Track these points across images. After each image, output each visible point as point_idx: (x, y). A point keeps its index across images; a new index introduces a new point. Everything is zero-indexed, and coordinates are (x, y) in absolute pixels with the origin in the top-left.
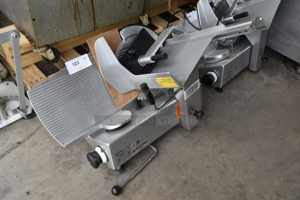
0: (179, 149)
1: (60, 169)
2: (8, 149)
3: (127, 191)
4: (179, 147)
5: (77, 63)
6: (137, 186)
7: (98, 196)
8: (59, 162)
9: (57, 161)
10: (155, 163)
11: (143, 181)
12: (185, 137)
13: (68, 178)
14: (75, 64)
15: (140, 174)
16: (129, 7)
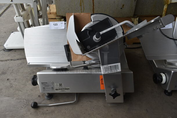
0: (93, 110)
1: (28, 78)
2: (21, 58)
3: (41, 110)
4: (93, 109)
5: (56, 24)
6: (47, 112)
7: (27, 101)
8: (31, 75)
9: (31, 74)
10: (70, 107)
11: (53, 112)
12: (105, 106)
13: (26, 84)
14: (55, 25)
15: (56, 107)
16: (121, 8)
